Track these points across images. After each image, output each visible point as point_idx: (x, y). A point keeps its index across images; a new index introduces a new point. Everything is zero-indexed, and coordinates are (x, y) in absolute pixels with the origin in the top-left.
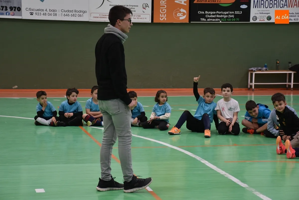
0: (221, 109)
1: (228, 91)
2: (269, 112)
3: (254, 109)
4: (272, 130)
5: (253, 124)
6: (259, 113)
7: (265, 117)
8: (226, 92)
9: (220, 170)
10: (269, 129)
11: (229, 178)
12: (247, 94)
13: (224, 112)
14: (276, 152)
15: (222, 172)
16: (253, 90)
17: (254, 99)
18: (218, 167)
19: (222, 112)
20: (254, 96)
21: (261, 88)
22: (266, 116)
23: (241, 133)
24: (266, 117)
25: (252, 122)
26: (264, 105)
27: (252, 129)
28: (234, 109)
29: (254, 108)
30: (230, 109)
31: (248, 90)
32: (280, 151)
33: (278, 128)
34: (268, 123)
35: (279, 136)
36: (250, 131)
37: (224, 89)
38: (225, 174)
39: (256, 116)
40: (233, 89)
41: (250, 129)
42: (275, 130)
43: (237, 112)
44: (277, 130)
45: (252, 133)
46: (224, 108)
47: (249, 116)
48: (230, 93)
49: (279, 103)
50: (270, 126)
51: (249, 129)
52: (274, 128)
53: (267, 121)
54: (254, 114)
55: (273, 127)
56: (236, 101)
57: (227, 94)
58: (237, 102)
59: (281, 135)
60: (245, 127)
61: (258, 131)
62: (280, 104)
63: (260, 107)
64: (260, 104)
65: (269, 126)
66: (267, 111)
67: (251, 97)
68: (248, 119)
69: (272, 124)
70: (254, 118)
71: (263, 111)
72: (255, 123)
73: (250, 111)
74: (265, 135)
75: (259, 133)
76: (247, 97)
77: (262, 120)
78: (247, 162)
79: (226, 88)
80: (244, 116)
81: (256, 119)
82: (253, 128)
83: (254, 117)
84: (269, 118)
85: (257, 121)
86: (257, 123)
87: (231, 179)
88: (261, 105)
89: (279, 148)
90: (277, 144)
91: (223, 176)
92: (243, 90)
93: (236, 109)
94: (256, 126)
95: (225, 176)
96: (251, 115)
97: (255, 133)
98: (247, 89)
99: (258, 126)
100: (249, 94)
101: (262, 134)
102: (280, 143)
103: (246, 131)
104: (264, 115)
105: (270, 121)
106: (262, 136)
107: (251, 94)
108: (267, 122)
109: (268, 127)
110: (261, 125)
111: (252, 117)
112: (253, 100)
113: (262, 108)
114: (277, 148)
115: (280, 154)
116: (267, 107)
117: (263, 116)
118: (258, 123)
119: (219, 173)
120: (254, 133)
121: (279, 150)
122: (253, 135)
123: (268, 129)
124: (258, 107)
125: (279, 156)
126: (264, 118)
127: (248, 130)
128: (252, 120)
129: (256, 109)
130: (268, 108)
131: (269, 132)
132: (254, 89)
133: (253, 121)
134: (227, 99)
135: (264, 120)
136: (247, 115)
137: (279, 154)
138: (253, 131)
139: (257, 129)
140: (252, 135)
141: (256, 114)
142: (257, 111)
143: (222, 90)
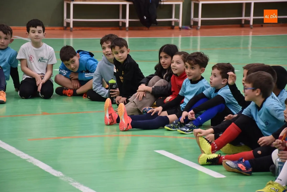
0: (28, 59)
1: (39, 32)
2: (95, 62)
3: (71, 59)
4: (100, 89)
5: (73, 81)
6: (80, 65)
7: (89, 70)
8: (37, 34)
9: (21, 152)
10: (95, 88)
11: (35, 164)
12: (62, 35)
13: (33, 63)
14: (103, 122)
15: (24, 156)
16: (71, 30)
17: (74, 43)
18: (17, 147)
19: (29, 62)
20: (73, 40)
21: (83, 27)
22: (90, 68)
23: (55, 96)
24: (91, 70)
25: (70, 79)
26: (88, 52)
27: (71, 89)
28: (48, 60)
29: (72, 57)
30: (41, 60)
31: (64, 29)
32: (110, 119)
33: (107, 86)
34: (95, 78)
35: (109, 98)
36: (67, 92)
37: (32, 29)
38: (29, 159)
39: (76, 70)
40: (45, 29)
41: (67, 89)
42: (103, 89)
43: (52, 65)
44: (107, 89)
45: (70, 95)
46: (32, 58)
47: (66, 69)
48: (41, 35)
49: (120, 50)
50: (97, 84)
51: (65, 89)
52: (102, 87)
53: (93, 76)
54: (72, 66)
55: (101, 85)
56: (50, 48)
57: (38, 37)
58: (52, 49)
59: (111, 96)
60: (59, 86)
61: (79, 91)
62: (122, 52)
63: (81, 55)
64: (82, 51)
65: (95, 84)
66: (91, 62)
67: (68, 41)
68: (64, 74)
69: (99, 81)
70: (72, 72)
71: (85, 62)
72: (75, 79)
73: (66, 62)
74: (89, 97)
75: (81, 95)
76: (63, 41)
77: (85, 75)
78: (63, 139)
79: (36, 27)
80: (58, 70)
81: (76, 73)
82: (72, 87)
83: (72, 70)
84: (95, 72)
85: (76, 77)
86: (77, 79)
87: (37, 165)
88: (84, 53)
89: (108, 116)
90: (106, 110)
91: (25, 161)
92: (57, 30)
93: (51, 61)
94: (76, 84)
95: (28, 162)
96: (68, 68)
97: (75, 95)
98: (62, 28)
99: (78, 85)
100: (65, 36)
101: (85, 96)
102: (110, 108)
103: (61, 92)
104: (87, 67)
105: (97, 76)
106: (84, 98)
107: (68, 36)
108: (92, 78)
109: (93, 85)
110: (83, 82)
111: (70, 71)
112: (71, 45)
113: (85, 57)
114: (105, 116)
115: (109, 125)
116: (91, 55)
117: (86, 69)
118: (79, 79)
119: (19, 158)
120: (73, 95)
121: (108, 118)
122: (72, 97)
123: (93, 88)
124: (78, 56)
125: (109, 127)
126: (88, 72)
127: (64, 92)
128: (70, 75)
129: (76, 58)
130: (94, 57)
131: (95, 92)
132: (73, 28)
133: (72, 77)
134: (37, 44)
135: (87, 75)
136: (62, 67)
137: (107, 125)
138: (72, 92)
139: (78, 88)
140: (70, 98)
141: (76, 66)
142: (77, 62)
143: (28, 31)
